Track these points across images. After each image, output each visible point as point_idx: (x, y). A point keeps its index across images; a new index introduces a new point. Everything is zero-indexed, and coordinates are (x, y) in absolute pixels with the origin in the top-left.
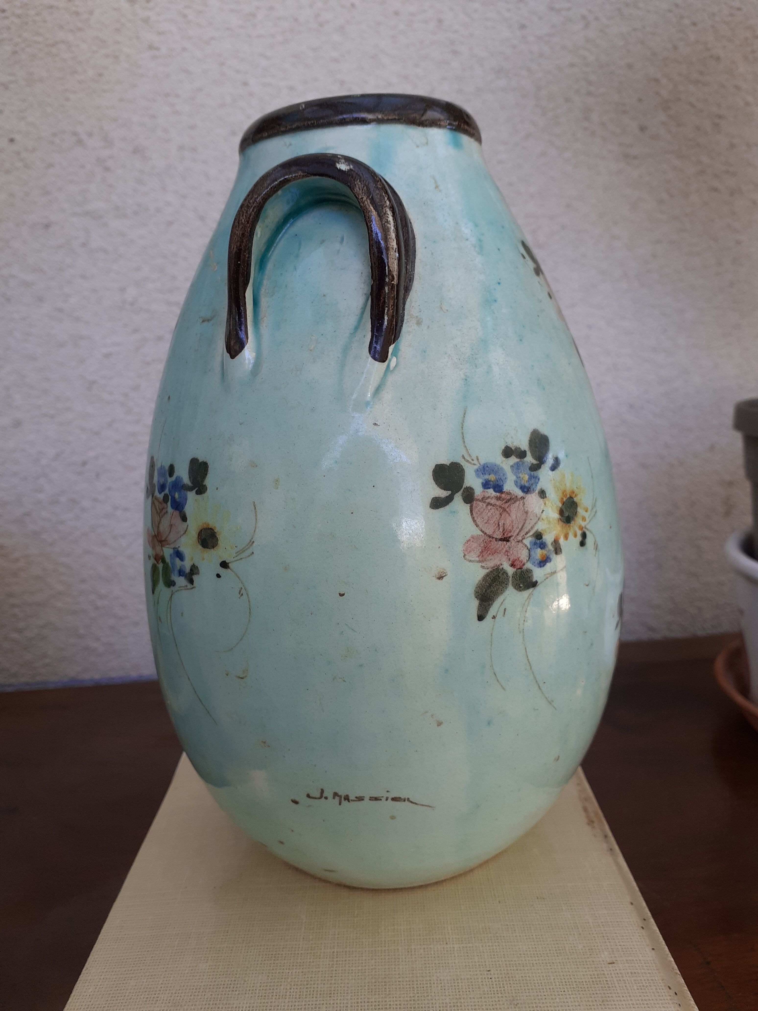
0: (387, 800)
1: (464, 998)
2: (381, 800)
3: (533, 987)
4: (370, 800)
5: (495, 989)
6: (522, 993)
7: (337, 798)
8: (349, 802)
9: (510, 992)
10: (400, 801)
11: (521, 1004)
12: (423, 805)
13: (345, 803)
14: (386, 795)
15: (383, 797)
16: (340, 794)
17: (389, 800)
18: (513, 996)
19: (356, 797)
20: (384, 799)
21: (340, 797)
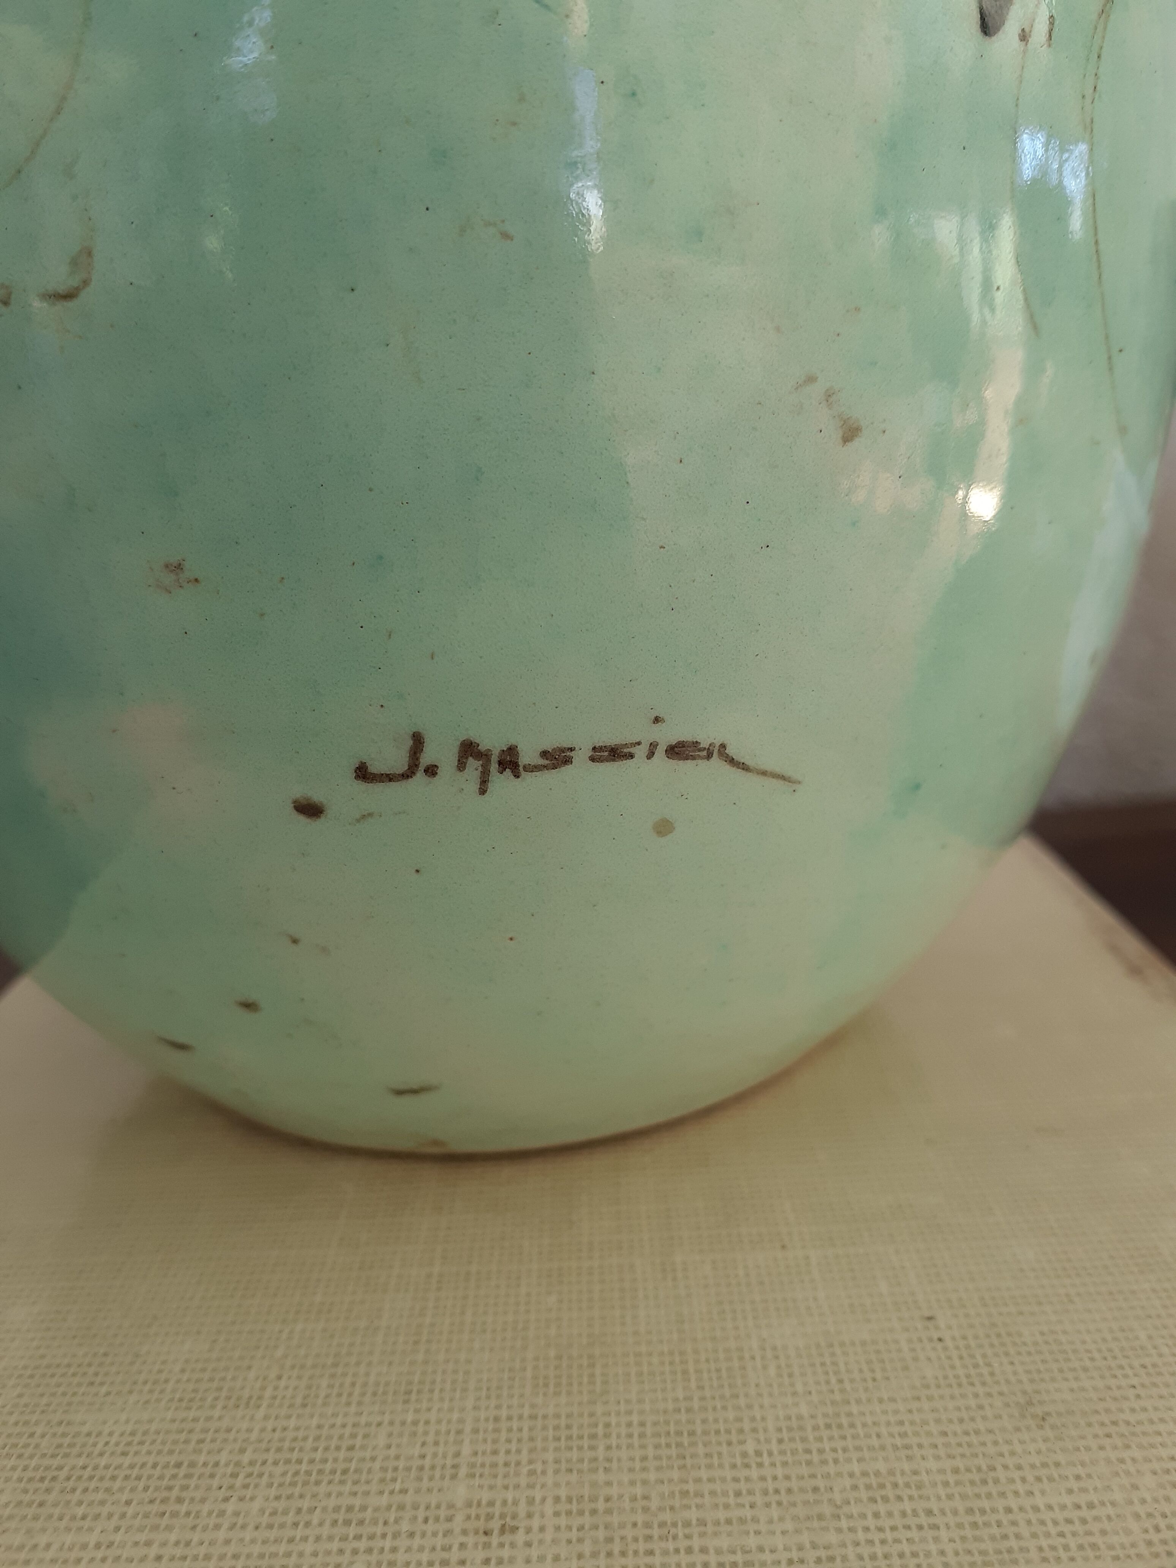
0: (651, 755)
1: (858, 1402)
2: (631, 756)
3: (1088, 1363)
4: (593, 759)
5: (961, 1372)
6: (1053, 1380)
7: (473, 765)
8: (517, 776)
9: (1013, 1379)
10: (693, 758)
11: (1059, 1414)
12: (764, 773)
13: (501, 782)
14: (647, 733)
15: (639, 743)
16: (484, 745)
17: (660, 752)
18: (1024, 1393)
19: (544, 754)
20: (641, 752)
21: (484, 756)
